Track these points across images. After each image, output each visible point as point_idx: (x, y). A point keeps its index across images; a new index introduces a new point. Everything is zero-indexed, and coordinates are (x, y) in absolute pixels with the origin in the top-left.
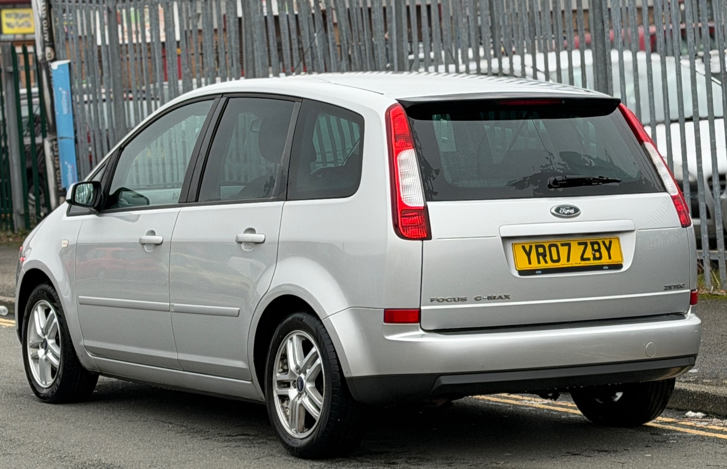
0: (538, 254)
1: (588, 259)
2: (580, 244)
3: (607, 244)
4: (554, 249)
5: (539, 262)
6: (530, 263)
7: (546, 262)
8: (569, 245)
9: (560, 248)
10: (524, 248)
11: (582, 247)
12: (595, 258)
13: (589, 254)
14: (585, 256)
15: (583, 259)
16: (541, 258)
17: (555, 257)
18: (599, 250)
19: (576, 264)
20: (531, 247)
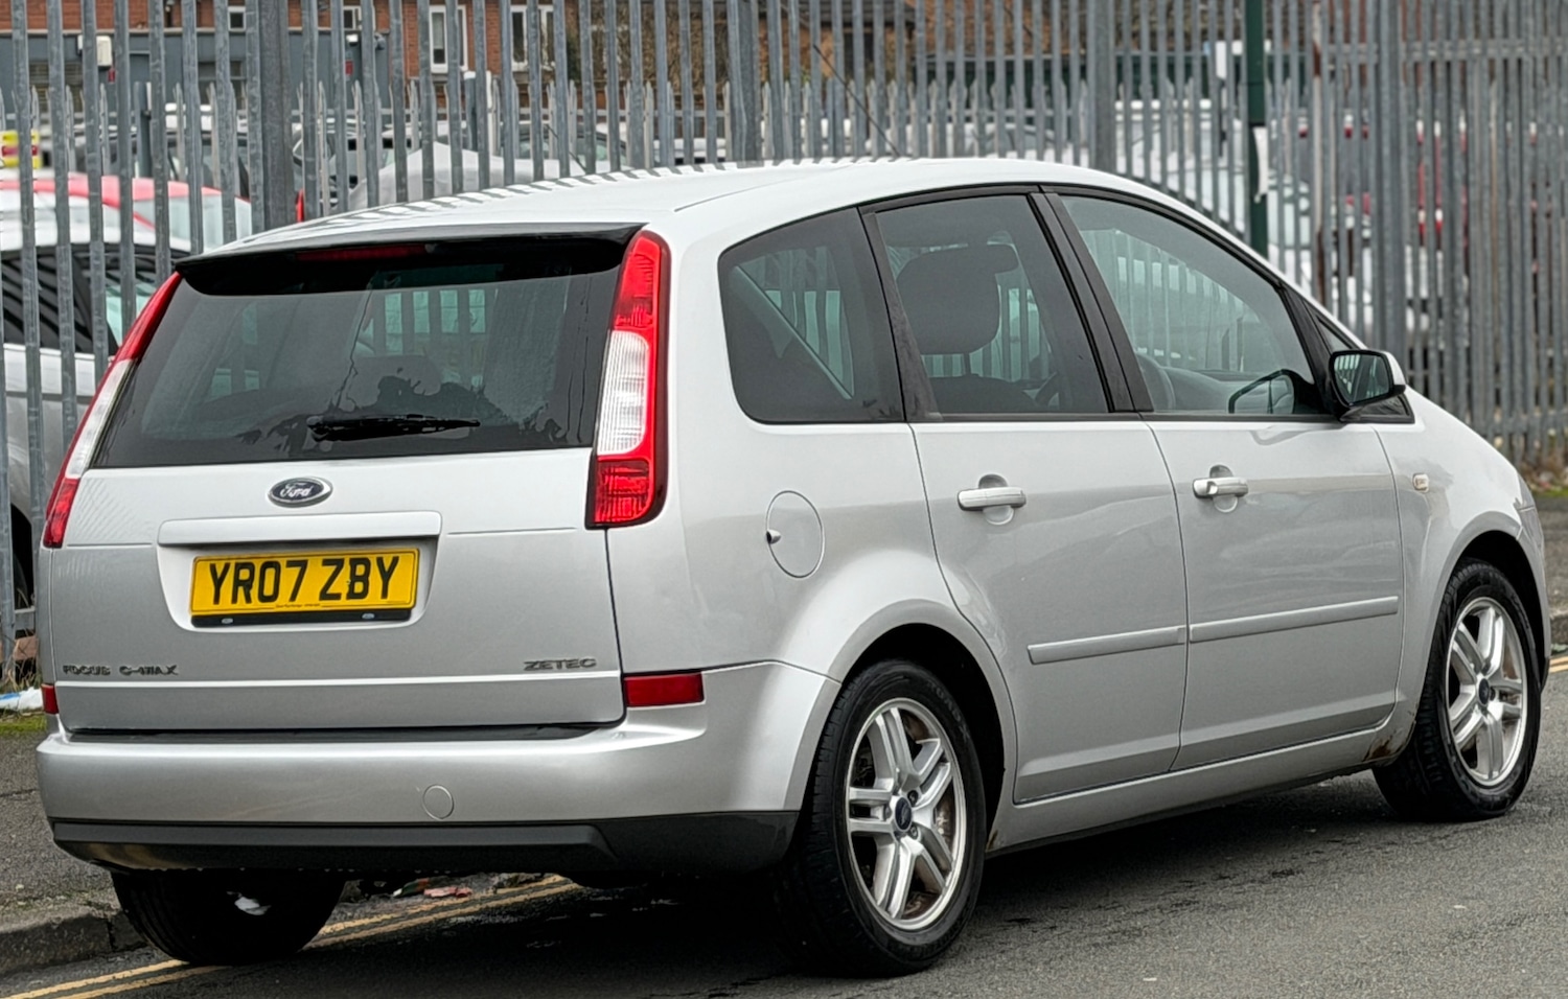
0: (237, 583)
1: (337, 596)
2: (326, 563)
3: (387, 564)
4: (270, 573)
5: (234, 600)
6: (217, 600)
7: (248, 599)
8: (303, 565)
9: (284, 570)
10: (213, 569)
11: (331, 569)
12: (352, 595)
13: (341, 585)
14: (331, 590)
15: (324, 595)
16: (241, 590)
17: (268, 591)
18: (365, 579)
19: (307, 605)
20: (227, 567)
